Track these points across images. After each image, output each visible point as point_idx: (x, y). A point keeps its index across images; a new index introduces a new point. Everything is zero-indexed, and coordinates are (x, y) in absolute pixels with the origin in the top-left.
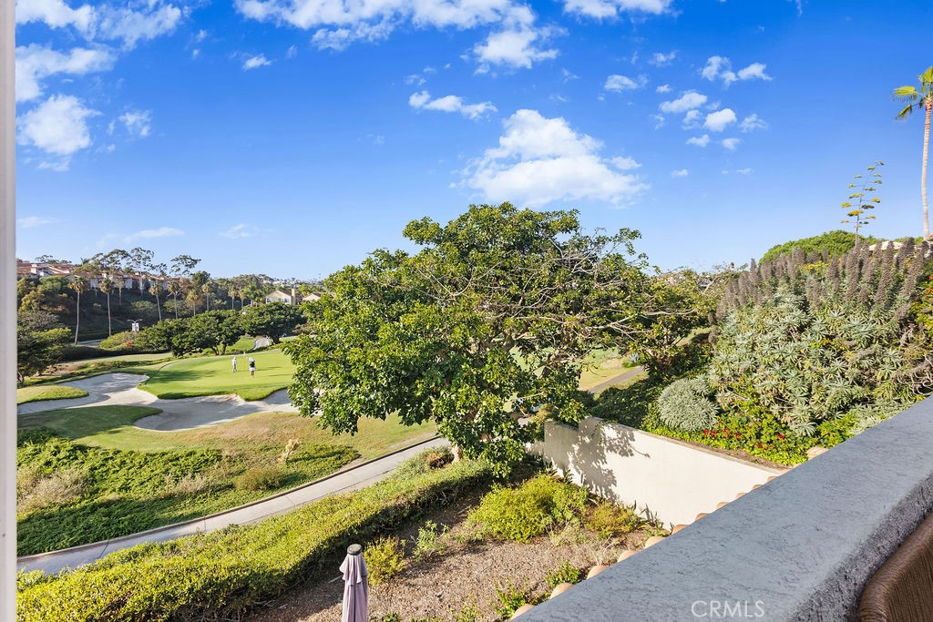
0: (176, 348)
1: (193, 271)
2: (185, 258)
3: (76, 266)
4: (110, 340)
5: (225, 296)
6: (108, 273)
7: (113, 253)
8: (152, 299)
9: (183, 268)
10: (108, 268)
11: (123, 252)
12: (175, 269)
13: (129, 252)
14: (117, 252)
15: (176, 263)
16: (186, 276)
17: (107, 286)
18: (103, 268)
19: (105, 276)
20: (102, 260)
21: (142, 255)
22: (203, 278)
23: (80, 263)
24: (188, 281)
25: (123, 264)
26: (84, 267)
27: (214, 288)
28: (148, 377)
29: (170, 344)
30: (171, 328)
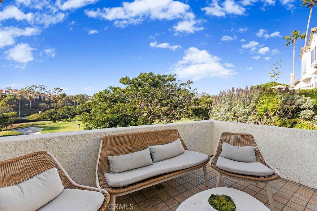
0: (54, 119)
1: (61, 93)
2: (58, 88)
3: (19, 91)
4: (31, 116)
5: (71, 102)
6: (30, 94)
7: (32, 86)
8: (46, 102)
9: (57, 92)
10: (30, 92)
11: (36, 86)
12: (54, 92)
13: (38, 86)
14: (34, 86)
15: (54, 90)
16: (58, 95)
17: (30, 98)
18: (29, 92)
19: (29, 94)
20: (28, 89)
21: (42, 87)
22: (64, 95)
23: (21, 90)
24: (59, 96)
25: (36, 90)
26: (22, 91)
27: (68, 99)
28: (43, 129)
29: (51, 118)
30: (52, 112)
